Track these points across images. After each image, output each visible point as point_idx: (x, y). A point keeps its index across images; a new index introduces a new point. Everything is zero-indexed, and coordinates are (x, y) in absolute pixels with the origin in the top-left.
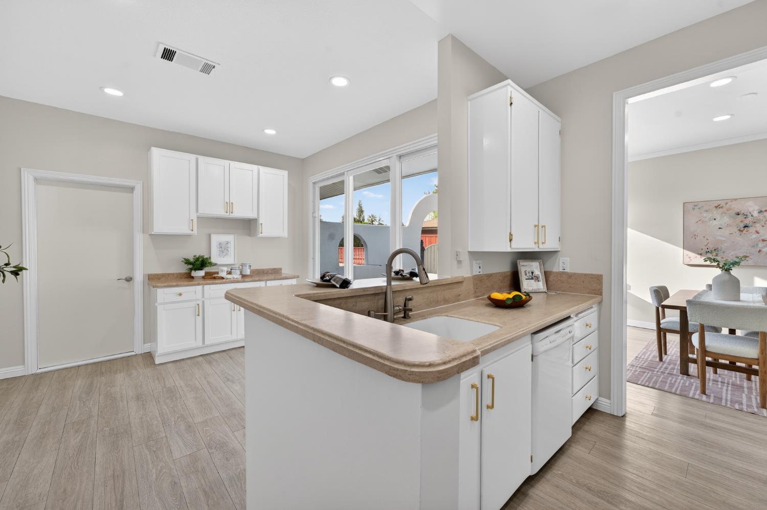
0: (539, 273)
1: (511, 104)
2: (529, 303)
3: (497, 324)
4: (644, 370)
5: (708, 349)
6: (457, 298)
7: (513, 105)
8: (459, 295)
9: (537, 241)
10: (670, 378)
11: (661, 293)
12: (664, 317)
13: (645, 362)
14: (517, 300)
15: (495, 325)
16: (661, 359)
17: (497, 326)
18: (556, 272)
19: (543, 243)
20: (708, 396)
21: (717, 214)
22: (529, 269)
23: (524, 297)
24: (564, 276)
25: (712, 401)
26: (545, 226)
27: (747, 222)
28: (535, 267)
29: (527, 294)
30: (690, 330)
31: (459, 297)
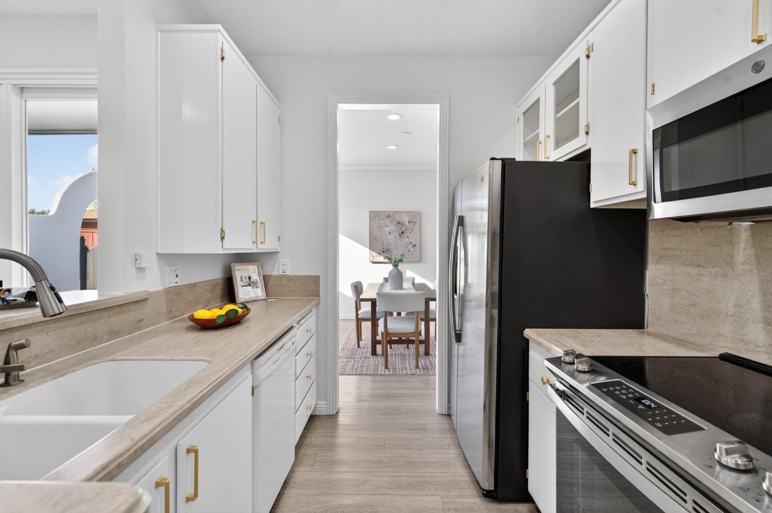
0: (258, 278)
1: (223, 58)
2: (247, 317)
3: (203, 358)
4: (348, 360)
5: (389, 332)
6: (138, 324)
7: (225, 61)
8: (141, 320)
9: (255, 241)
10: (366, 361)
11: (357, 288)
12: (360, 309)
13: (348, 351)
14: (232, 316)
15: (200, 360)
16: (359, 346)
17: (204, 361)
18: (275, 276)
19: (262, 243)
20: (389, 370)
21: (388, 222)
22: (245, 274)
23: (240, 311)
24: (284, 279)
25: (391, 373)
26: (264, 223)
27: (403, 229)
28: (252, 271)
29: (244, 306)
30: (377, 317)
31: (141, 323)
